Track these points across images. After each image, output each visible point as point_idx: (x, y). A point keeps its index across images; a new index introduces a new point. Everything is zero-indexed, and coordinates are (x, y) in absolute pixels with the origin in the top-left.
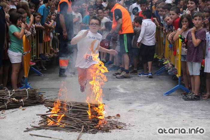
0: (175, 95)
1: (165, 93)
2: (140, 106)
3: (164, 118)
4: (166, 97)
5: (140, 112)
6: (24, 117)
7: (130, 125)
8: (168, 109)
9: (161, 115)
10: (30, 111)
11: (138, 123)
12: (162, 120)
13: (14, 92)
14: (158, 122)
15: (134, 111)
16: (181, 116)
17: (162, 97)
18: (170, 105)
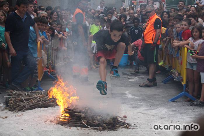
0: (180, 102)
1: (171, 99)
4: (172, 103)
8: (172, 113)
9: (165, 118)
17: (167, 103)
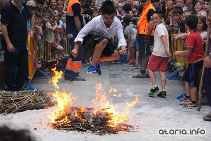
2: (149, 110)
3: (174, 122)
5: (148, 115)
6: (31, 118)
7: (138, 128)
8: (178, 113)
10: (37, 112)
11: (146, 126)
12: (171, 123)
13: (21, 93)
14: (167, 125)
15: (143, 114)
16: (192, 120)
17: (173, 101)
18: (180, 109)
